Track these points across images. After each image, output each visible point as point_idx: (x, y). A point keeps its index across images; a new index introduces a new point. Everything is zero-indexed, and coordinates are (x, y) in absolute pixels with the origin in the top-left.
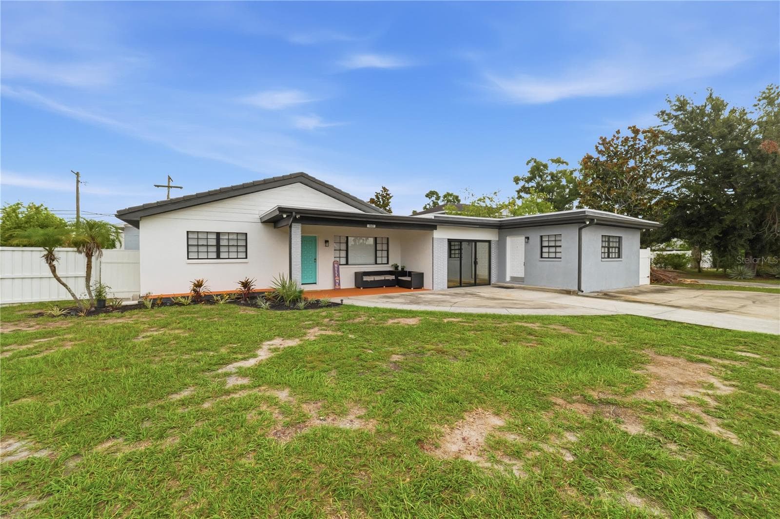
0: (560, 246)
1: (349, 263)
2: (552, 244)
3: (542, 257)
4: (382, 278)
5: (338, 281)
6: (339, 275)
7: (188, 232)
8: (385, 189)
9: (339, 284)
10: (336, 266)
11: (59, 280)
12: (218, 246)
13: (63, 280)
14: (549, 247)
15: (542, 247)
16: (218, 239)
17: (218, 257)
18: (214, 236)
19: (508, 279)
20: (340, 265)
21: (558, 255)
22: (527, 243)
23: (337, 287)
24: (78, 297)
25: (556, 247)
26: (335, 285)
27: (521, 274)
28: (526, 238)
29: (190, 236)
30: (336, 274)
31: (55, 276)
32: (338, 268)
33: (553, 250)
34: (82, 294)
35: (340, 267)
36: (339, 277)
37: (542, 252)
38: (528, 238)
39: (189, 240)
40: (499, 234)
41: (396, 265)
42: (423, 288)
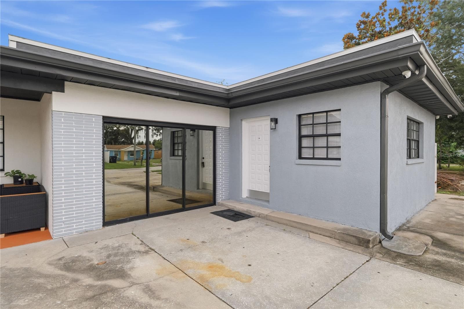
0: (339, 135)
2: (320, 130)
3: (300, 157)
14: (313, 136)
15: (301, 137)
19: (245, 194)
21: (333, 154)
22: (273, 129)
25: (327, 135)
27: (265, 188)
28: (272, 120)
33: (321, 142)
37: (300, 147)
38: (275, 121)
40: (231, 116)
41: (18, 172)
42: (43, 229)
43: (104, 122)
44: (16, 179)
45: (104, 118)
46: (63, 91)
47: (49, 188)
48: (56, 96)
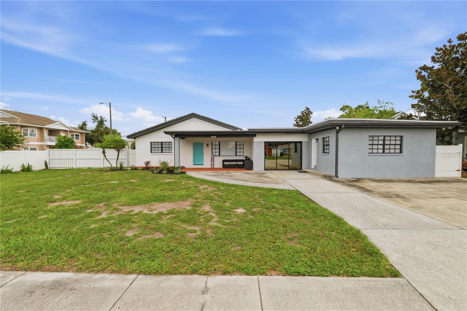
1: (221, 155)
4: (235, 163)
5: (213, 164)
6: (213, 161)
7: (151, 142)
8: (308, 109)
9: (213, 165)
10: (212, 156)
11: (107, 159)
12: (162, 148)
13: (108, 160)
15: (324, 145)
16: (162, 145)
17: (162, 152)
18: (160, 144)
19: (313, 167)
20: (215, 156)
23: (212, 167)
24: (113, 166)
26: (211, 166)
29: (152, 144)
30: (213, 160)
31: (106, 158)
32: (213, 158)
34: (114, 165)
35: (215, 157)
36: (214, 162)
37: (324, 149)
38: (317, 140)
39: (152, 145)
40: (309, 137)
41: (246, 156)
42: (252, 169)
43: (265, 143)
44: (246, 158)
45: (265, 142)
46: (256, 136)
47: (253, 160)
48: (255, 138)
